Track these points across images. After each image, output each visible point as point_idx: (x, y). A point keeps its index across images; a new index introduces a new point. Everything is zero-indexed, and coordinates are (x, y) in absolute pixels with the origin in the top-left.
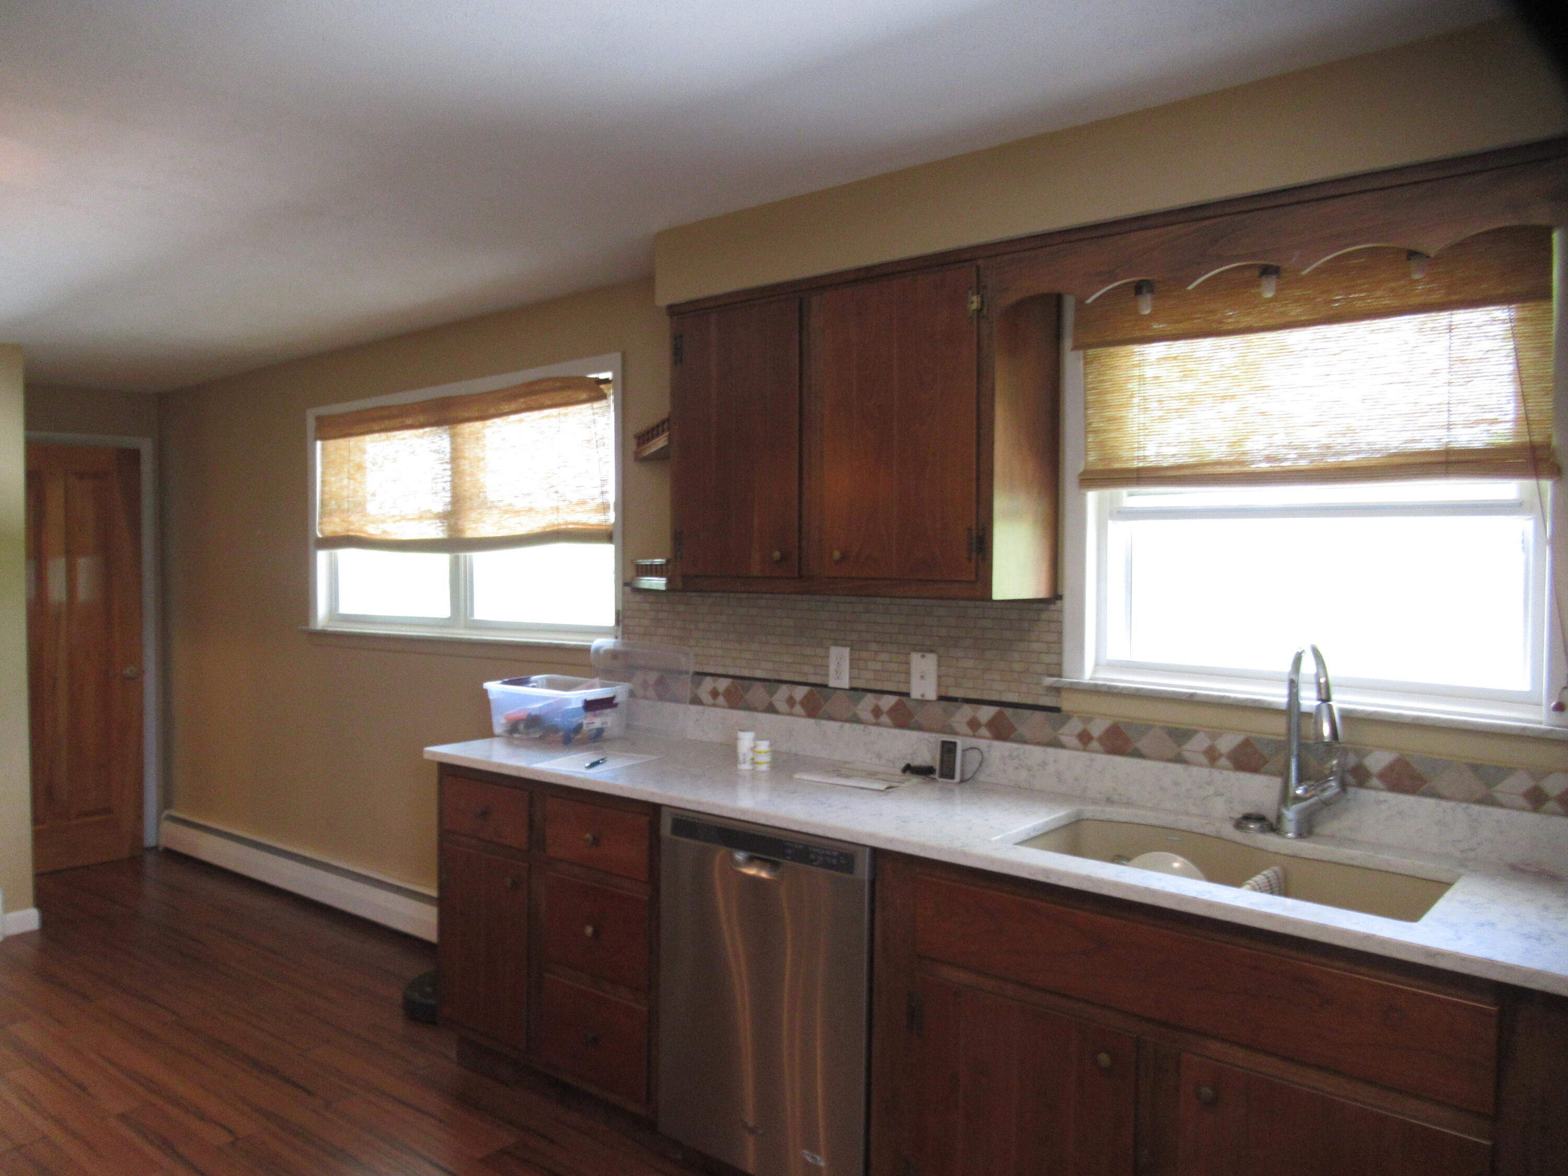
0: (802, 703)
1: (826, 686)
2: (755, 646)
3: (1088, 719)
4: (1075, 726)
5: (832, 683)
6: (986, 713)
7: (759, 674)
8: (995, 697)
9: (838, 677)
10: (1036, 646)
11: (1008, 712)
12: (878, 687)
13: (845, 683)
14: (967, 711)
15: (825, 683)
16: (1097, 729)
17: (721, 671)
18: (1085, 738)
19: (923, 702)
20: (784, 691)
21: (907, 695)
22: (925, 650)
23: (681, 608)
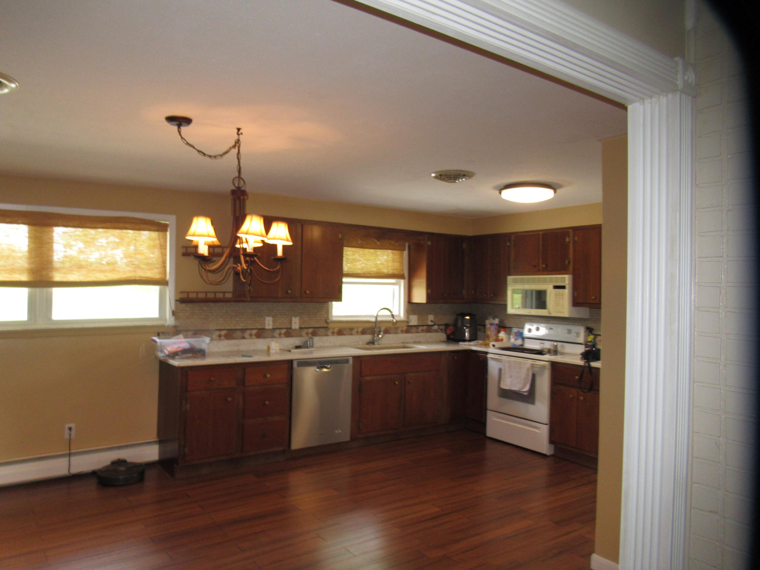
0: (255, 335)
1: (264, 329)
2: (238, 319)
3: (333, 328)
4: (331, 330)
5: (267, 327)
6: (310, 331)
7: (238, 327)
8: (312, 326)
9: (269, 325)
10: (323, 313)
11: (316, 330)
12: (281, 327)
13: (271, 327)
14: (306, 331)
15: (263, 327)
16: (336, 330)
17: (223, 328)
18: (333, 333)
19: (295, 330)
20: (248, 332)
21: (290, 328)
22: (296, 316)
23: (205, 308)
